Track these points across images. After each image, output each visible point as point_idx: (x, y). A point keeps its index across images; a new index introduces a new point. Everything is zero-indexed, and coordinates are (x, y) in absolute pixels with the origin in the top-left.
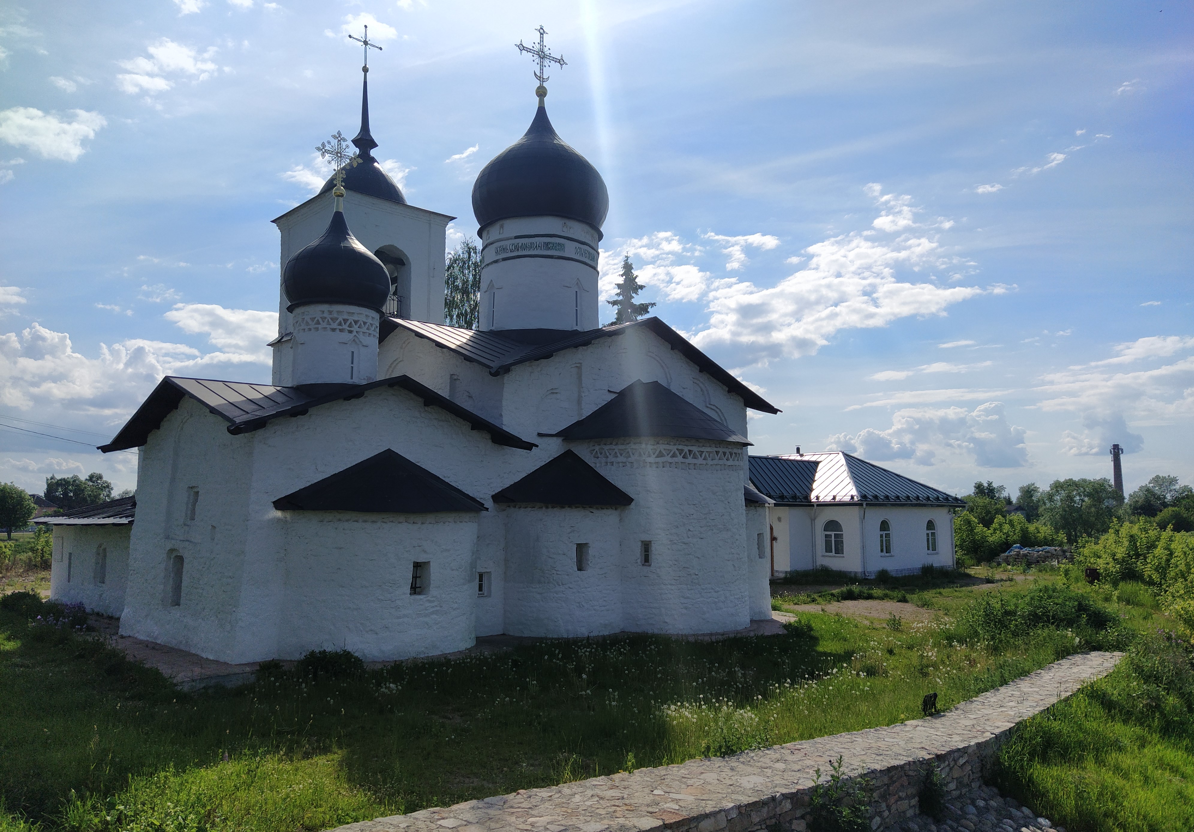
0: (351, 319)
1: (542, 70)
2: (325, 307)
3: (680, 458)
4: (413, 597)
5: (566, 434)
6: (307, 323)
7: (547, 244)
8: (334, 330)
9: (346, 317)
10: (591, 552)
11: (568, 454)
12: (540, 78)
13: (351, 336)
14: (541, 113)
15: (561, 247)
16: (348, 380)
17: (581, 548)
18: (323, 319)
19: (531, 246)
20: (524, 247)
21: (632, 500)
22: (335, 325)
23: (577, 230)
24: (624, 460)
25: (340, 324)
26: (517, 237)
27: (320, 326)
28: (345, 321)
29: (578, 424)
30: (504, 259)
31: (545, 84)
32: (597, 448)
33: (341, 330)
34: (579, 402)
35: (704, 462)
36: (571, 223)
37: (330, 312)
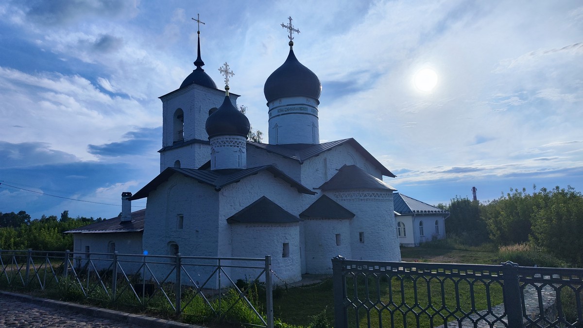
0: (238, 141)
1: (291, 35)
2: (228, 137)
3: (373, 197)
4: (283, 258)
5: (322, 188)
6: (220, 143)
7: (301, 108)
8: (231, 146)
9: (236, 140)
10: (342, 237)
11: (324, 196)
12: (290, 38)
13: (238, 149)
14: (291, 52)
15: (306, 109)
16: (238, 168)
17: (338, 236)
18: (227, 141)
19: (294, 109)
20: (291, 109)
21: (355, 215)
22: (232, 144)
23: (312, 102)
24: (350, 198)
25: (234, 143)
26: (287, 105)
27: (226, 145)
28: (236, 142)
29: (326, 183)
30: (282, 115)
31: (292, 41)
32: (337, 194)
33: (234, 146)
34: (326, 174)
35: (382, 198)
36: (309, 99)
37: (229, 139)
